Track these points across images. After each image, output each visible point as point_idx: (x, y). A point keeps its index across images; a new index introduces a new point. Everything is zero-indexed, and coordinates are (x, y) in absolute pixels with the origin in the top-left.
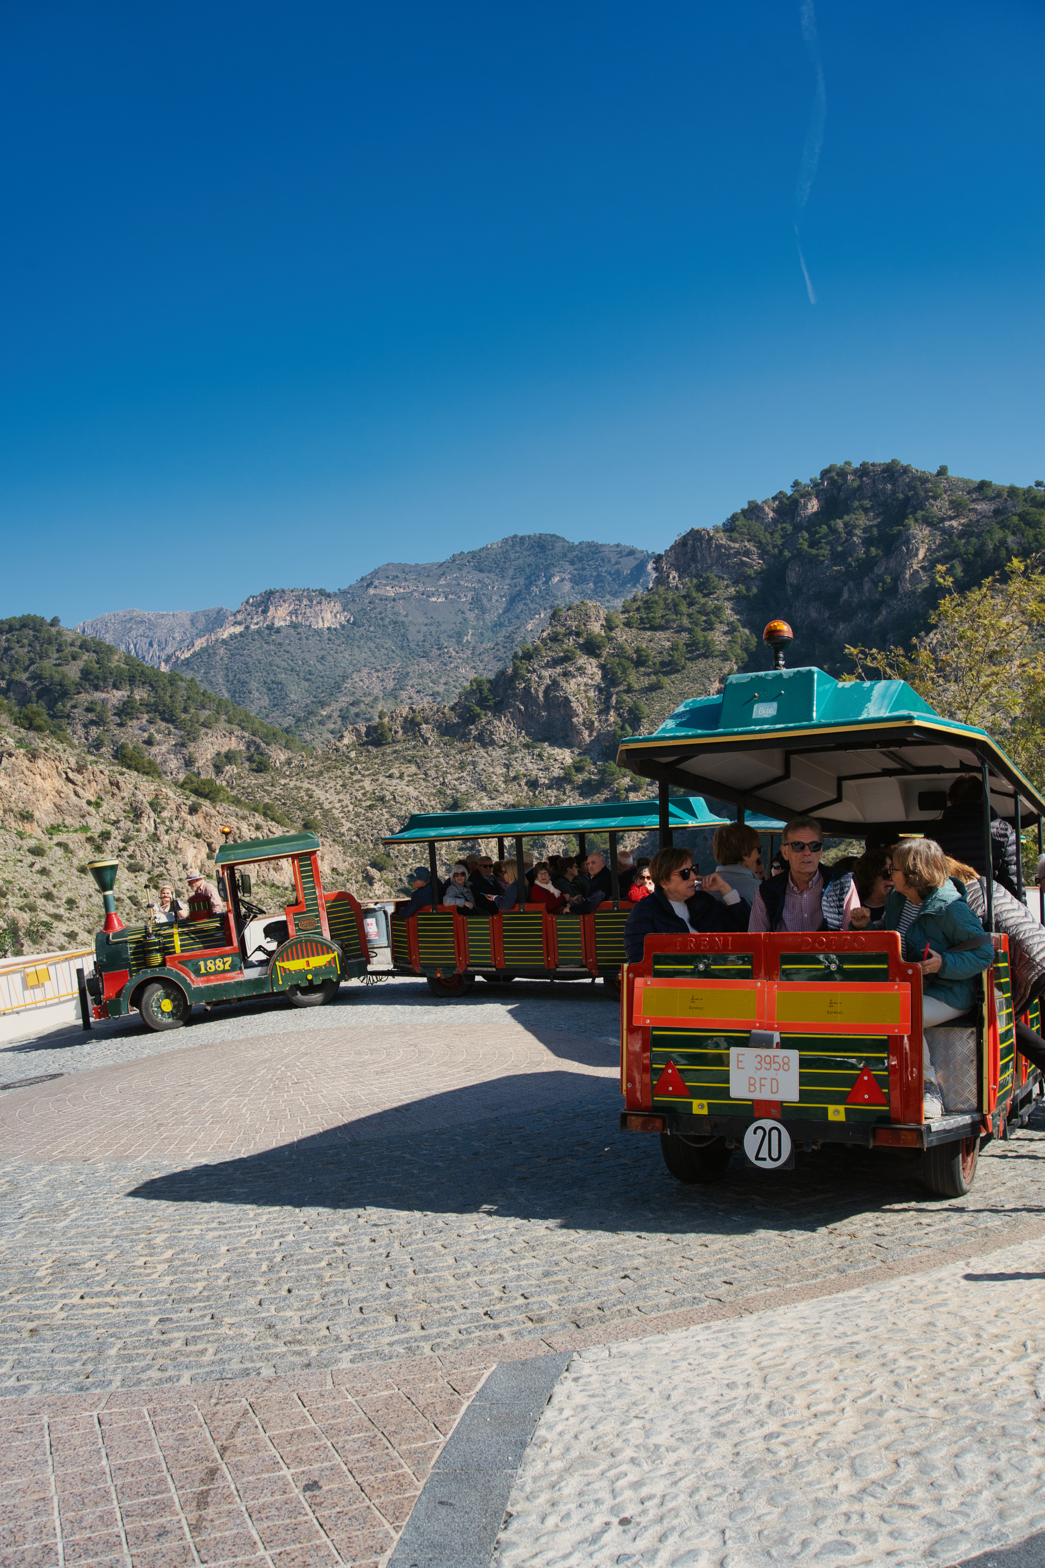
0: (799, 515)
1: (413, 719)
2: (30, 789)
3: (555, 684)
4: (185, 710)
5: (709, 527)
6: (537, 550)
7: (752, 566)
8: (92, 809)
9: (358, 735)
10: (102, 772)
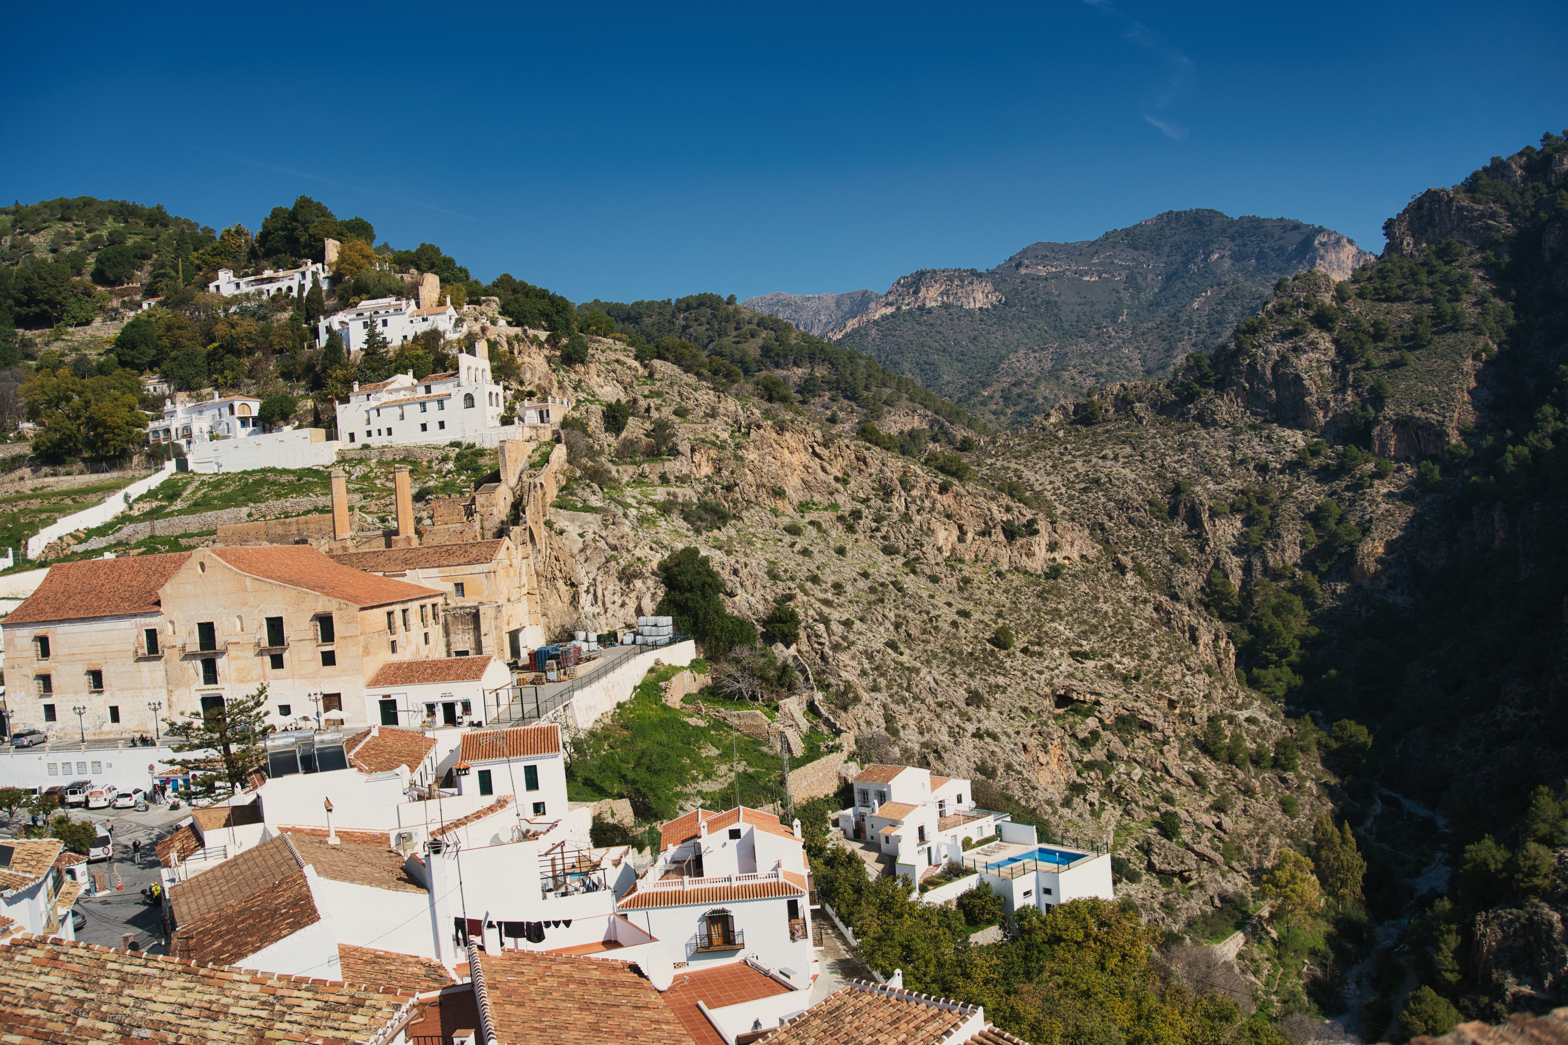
0: (1553, 172)
1: (1124, 397)
2: (779, 464)
3: (1284, 359)
4: (867, 388)
5: (1449, 188)
6: (1195, 226)
7: (1499, 230)
8: (839, 486)
9: (1066, 414)
10: (847, 447)
